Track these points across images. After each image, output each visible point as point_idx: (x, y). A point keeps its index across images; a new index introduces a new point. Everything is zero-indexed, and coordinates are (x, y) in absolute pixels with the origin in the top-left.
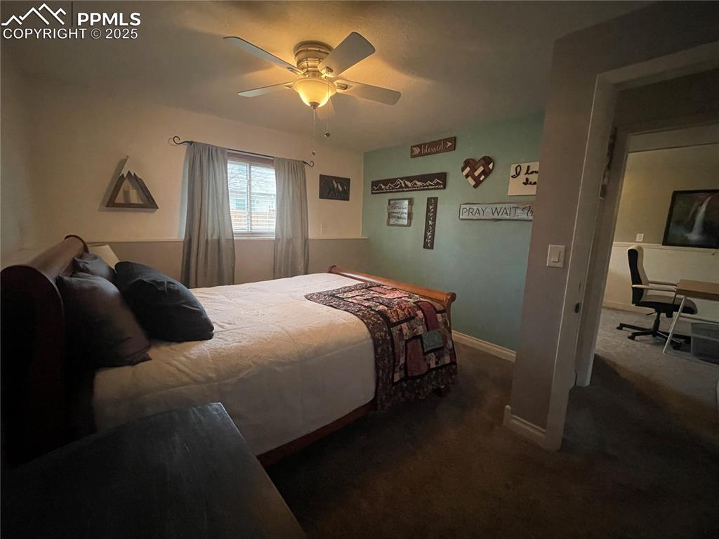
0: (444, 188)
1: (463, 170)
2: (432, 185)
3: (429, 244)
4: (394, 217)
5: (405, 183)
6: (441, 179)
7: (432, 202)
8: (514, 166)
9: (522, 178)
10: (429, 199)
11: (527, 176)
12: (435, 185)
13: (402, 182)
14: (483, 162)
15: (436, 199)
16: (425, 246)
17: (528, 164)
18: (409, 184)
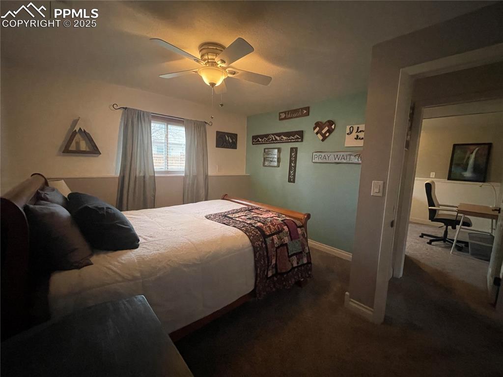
0: (302, 141)
1: (315, 129)
2: (294, 139)
3: (292, 179)
4: (268, 160)
5: (275, 137)
6: (299, 135)
7: (294, 151)
8: (348, 127)
9: (354, 134)
10: (292, 149)
11: (357, 134)
12: (296, 139)
13: (273, 137)
14: (328, 124)
15: (296, 148)
16: (289, 181)
17: (358, 126)
18: (278, 138)
